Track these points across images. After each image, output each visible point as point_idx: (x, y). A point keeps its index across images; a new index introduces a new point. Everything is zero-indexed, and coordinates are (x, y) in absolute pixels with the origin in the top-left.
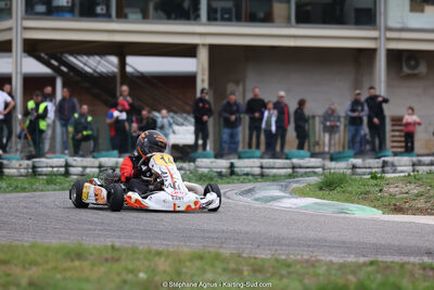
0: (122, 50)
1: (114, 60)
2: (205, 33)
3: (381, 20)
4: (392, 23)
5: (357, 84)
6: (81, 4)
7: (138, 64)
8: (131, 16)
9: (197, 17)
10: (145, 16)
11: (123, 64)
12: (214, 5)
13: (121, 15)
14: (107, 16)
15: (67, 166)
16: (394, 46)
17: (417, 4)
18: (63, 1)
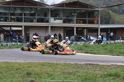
0: (11, 26)
1: (10, 28)
2: (23, 24)
3: (50, 22)
4: (51, 22)
5: (46, 31)
6: (5, 20)
7: (13, 28)
8: (12, 21)
9: (22, 21)
10: (14, 21)
11: (11, 29)
12: (25, 20)
13: (11, 21)
14: (9, 21)
15: (7, 44)
16: (51, 25)
17: (55, 19)
18: (2, 19)
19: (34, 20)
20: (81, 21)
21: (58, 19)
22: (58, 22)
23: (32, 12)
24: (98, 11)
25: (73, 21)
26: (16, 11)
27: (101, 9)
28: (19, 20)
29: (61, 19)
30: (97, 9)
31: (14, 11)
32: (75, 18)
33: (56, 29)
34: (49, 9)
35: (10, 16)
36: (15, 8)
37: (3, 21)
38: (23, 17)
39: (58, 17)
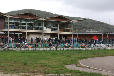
0: (14, 32)
2: (27, 31)
3: (43, 30)
17: (46, 28)
18: (13, 27)
19: (34, 28)
20: (62, 30)
21: (48, 28)
22: (48, 30)
23: (32, 23)
24: (72, 23)
25: (57, 30)
26: (22, 21)
27: (75, 22)
28: (24, 28)
29: (50, 28)
30: (71, 22)
31: (21, 22)
32: (59, 28)
33: (46, 35)
34: (42, 20)
35: (18, 25)
36: (21, 20)
37: (14, 28)
38: (27, 26)
39: (48, 27)
